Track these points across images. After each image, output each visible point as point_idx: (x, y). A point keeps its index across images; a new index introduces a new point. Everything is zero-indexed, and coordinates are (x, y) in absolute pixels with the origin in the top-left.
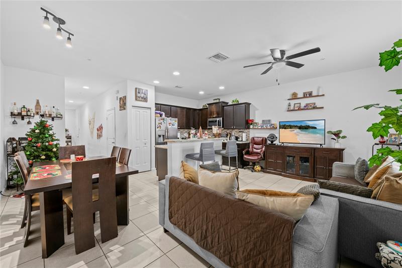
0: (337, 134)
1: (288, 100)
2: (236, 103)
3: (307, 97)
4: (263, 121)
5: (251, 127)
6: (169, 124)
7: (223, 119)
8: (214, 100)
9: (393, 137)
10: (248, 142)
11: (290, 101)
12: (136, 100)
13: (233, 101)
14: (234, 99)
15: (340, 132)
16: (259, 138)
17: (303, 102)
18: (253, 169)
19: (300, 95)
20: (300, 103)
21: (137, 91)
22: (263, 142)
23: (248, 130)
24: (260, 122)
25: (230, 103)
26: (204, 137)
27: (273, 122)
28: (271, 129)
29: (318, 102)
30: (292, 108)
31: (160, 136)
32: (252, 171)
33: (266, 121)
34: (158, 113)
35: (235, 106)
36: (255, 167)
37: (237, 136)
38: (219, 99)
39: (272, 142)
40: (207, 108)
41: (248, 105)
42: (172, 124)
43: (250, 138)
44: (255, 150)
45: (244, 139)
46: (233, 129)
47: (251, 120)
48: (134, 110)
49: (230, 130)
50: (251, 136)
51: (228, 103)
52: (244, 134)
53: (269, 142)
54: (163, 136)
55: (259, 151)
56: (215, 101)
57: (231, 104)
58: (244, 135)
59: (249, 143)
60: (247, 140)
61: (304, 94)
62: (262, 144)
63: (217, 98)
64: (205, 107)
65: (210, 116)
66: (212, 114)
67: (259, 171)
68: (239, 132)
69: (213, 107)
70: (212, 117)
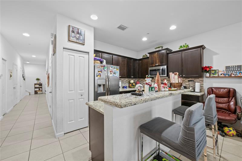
2: (185, 48)
4: (228, 67)
5: (207, 75)
6: (111, 72)
7: (168, 67)
12: (69, 40)
13: (181, 47)
14: (184, 44)
16: (221, 88)
21: (71, 29)
22: (231, 93)
24: (222, 69)
31: (100, 85)
34: (98, 60)
36: (227, 129)
40: (148, 58)
42: (114, 72)
43: (205, 88)
45: (197, 89)
47: (207, 67)
48: (66, 53)
51: (172, 50)
52: (196, 83)
54: (104, 85)
56: (157, 49)
57: (178, 50)
58: (197, 85)
60: (201, 91)
62: (229, 97)
63: (159, 46)
64: (145, 57)
65: (151, 64)
66: (154, 63)
67: (233, 136)
68: (189, 81)
69: (155, 55)
70: (154, 66)
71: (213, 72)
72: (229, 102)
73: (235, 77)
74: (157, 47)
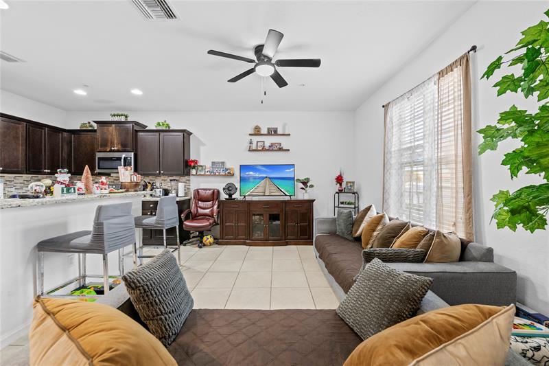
0: (305, 183)
1: (250, 135)
2: (164, 128)
3: (271, 135)
4: (213, 163)
5: (193, 172)
7: (136, 156)
8: (114, 115)
9: (349, 185)
10: (189, 198)
11: (252, 138)
13: (159, 124)
14: (161, 121)
15: (308, 180)
16: (206, 190)
17: (268, 141)
18: (201, 242)
19: (264, 131)
20: (264, 142)
22: (215, 195)
23: (187, 178)
24: (208, 165)
25: (152, 126)
26: (99, 191)
27: (228, 166)
28: (225, 175)
29: (284, 142)
30: (254, 147)
32: (200, 247)
33: (218, 163)
35: (162, 134)
36: (205, 238)
37: (166, 188)
38: (126, 117)
39: (230, 195)
40: (95, 131)
41: (186, 134)
43: (192, 191)
44: (201, 211)
45: (181, 193)
46: (159, 175)
47: (192, 161)
49: (151, 178)
50: (193, 188)
51: (147, 127)
52: (180, 184)
53: (224, 196)
55: (207, 211)
56: (116, 119)
57: (154, 128)
58: (181, 186)
59: (189, 200)
60: (186, 194)
61: (269, 129)
62: (213, 200)
63: (120, 113)
64: (86, 127)
65: (101, 146)
66: (109, 144)
67: (211, 244)
68: (171, 180)
69: (111, 128)
70: (108, 150)
71: (200, 168)
72: (213, 207)
73: (220, 175)
74: (116, 113)
